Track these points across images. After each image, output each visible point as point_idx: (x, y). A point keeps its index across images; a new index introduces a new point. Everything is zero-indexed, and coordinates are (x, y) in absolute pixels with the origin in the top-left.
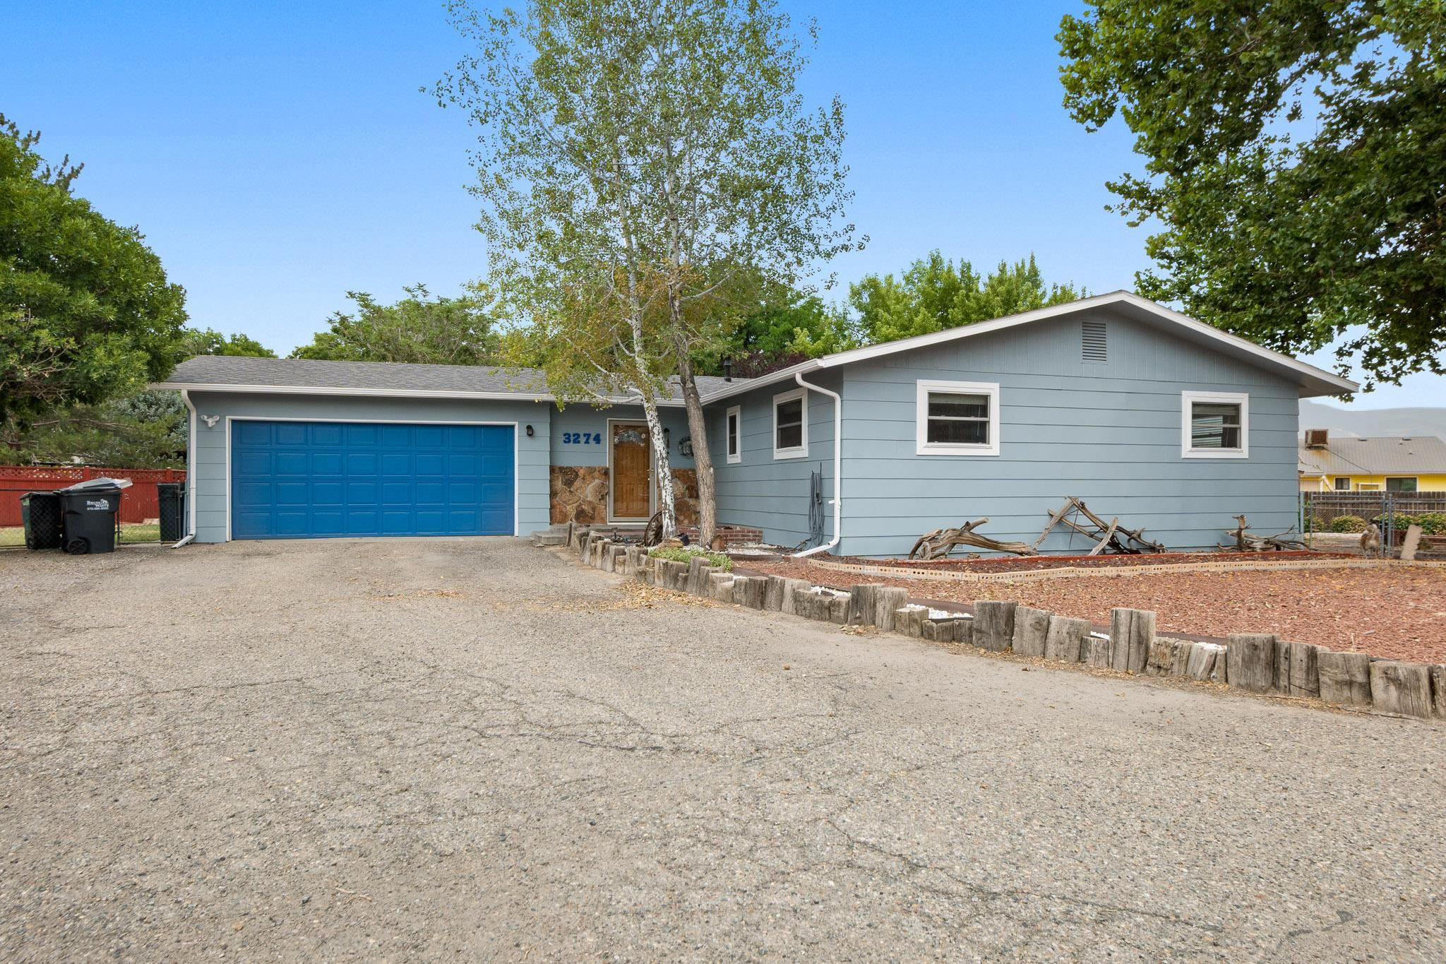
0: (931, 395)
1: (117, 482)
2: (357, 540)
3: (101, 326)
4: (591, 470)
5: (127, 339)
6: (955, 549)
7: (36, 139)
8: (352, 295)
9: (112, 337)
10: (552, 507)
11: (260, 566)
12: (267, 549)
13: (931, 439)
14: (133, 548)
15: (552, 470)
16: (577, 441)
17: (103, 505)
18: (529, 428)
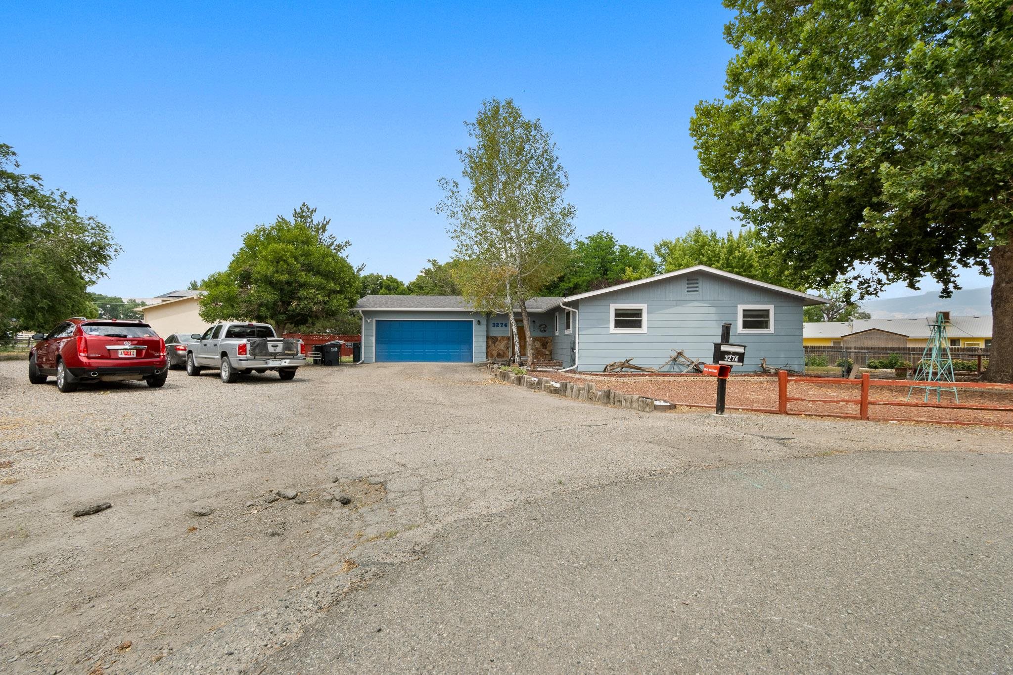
0: (616, 310)
1: (340, 342)
2: (416, 363)
3: (336, 292)
4: (503, 338)
5: (343, 296)
6: (623, 370)
7: (315, 211)
8: (429, 261)
9: (338, 296)
10: (487, 352)
11: (383, 371)
12: (385, 365)
13: (616, 327)
14: (344, 364)
15: (488, 337)
16: (498, 326)
17: (336, 349)
18: (479, 321)
